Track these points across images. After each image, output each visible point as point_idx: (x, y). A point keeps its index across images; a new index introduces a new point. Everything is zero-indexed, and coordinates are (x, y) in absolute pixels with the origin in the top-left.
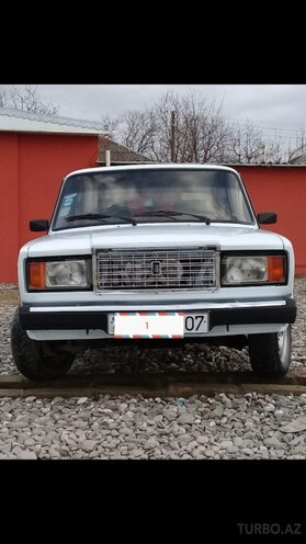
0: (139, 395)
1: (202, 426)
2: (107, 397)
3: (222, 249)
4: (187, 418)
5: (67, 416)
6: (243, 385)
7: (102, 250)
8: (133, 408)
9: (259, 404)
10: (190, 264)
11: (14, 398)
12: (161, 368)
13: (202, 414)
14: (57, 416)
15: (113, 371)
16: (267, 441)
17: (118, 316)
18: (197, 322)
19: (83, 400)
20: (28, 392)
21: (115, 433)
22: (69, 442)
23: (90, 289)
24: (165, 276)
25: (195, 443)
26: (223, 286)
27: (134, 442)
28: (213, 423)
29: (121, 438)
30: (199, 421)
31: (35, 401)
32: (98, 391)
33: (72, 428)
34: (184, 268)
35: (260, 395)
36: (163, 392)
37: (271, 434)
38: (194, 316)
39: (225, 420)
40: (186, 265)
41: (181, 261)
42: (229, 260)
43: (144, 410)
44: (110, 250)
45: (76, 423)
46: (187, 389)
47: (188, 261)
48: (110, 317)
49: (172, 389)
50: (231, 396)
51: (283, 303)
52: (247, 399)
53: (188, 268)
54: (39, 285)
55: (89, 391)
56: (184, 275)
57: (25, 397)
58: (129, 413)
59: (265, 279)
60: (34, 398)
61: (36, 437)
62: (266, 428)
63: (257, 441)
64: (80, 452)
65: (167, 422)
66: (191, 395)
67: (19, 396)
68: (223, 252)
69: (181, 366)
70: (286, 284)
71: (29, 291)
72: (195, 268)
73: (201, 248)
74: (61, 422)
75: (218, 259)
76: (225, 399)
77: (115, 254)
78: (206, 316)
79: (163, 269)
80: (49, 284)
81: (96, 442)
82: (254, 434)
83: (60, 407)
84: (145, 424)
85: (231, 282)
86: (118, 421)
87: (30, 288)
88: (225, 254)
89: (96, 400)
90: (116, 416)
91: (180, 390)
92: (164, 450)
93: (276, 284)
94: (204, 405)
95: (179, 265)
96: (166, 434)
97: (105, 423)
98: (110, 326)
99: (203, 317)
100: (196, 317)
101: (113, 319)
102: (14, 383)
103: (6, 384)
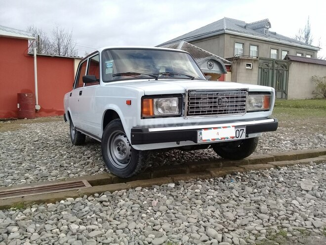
10: (235, 99)
17: (203, 131)
18: (241, 133)
23: (180, 115)
38: (239, 129)
41: (231, 97)
44: (195, 91)
47: (234, 97)
48: (199, 132)
59: (263, 108)
70: (269, 110)
71: (143, 118)
75: (247, 96)
78: (245, 129)
85: (249, 110)
93: (266, 110)
98: (199, 138)
99: (243, 130)
100: (241, 130)
101: (201, 134)
102: (105, 179)
103: (101, 180)
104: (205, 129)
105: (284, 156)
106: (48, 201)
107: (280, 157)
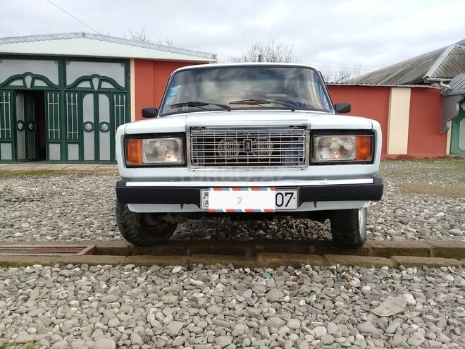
0: (230, 265)
1: (292, 305)
2: (201, 266)
3: (312, 128)
4: (276, 294)
5: (159, 288)
6: (327, 256)
7: (195, 128)
8: (223, 279)
9: (344, 277)
10: (281, 143)
11: (114, 266)
12: (250, 235)
13: (290, 288)
14: (150, 288)
15: (209, 237)
16: (362, 326)
17: (211, 192)
18: (286, 199)
19: (177, 269)
20: (129, 259)
21: (203, 312)
22: (155, 323)
23: (185, 165)
24: (257, 153)
25: (286, 329)
26: (311, 164)
27: (221, 325)
28: (302, 302)
29: (208, 319)
30: (287, 298)
31: (133, 268)
32: (192, 260)
33: (160, 304)
34: (275, 146)
35: (343, 267)
36: (252, 262)
37: (365, 316)
38: (283, 192)
39: (314, 298)
40: (277, 143)
41: (272, 139)
42: (318, 139)
43: (234, 282)
44: (204, 128)
45: (166, 298)
46: (275, 260)
47: (278, 139)
48: (203, 193)
49: (260, 259)
50: (317, 268)
51: (370, 181)
52: (332, 271)
53: (278, 146)
54: (137, 161)
55: (184, 259)
56: (274, 153)
57: (124, 265)
58: (219, 286)
59: (353, 157)
60: (133, 266)
61: (122, 316)
62: (357, 308)
63: (351, 326)
64: (164, 337)
65: (256, 299)
66: (279, 266)
67: (119, 264)
68: (313, 130)
69: (267, 233)
70: (372, 162)
71: (128, 167)
72: (284, 146)
73: (291, 127)
74: (151, 296)
75: (308, 137)
76: (311, 272)
77: (208, 132)
78: (295, 193)
79: (254, 146)
80: (146, 161)
81: (181, 325)
82: (347, 318)
83: (154, 278)
84: (234, 301)
85: (320, 160)
86: (208, 295)
87: (129, 163)
88: (315, 133)
89: (189, 269)
90: (207, 289)
91: (268, 260)
92: (253, 339)
93: (362, 163)
94: (292, 277)
95: (270, 143)
96: (256, 316)
97: (195, 300)
98: (203, 201)
99: (292, 194)
100: (286, 194)
101: (207, 195)
102: (120, 248)
103: (114, 249)
104: (216, 188)
105: (457, 249)
106: (14, 265)
107: (447, 249)
